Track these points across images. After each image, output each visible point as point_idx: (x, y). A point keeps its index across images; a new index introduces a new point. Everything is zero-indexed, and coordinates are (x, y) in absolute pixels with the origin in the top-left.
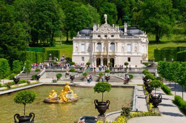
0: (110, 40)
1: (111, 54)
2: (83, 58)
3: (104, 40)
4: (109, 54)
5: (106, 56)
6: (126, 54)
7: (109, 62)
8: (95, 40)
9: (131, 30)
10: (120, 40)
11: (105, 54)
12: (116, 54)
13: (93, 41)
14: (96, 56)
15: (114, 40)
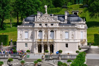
0: (50, 28)
1: (51, 41)
2: (26, 44)
3: (44, 28)
4: (48, 41)
5: (46, 42)
6: (64, 41)
7: (49, 48)
8: (36, 28)
9: (71, 18)
10: (58, 28)
11: (46, 41)
12: (55, 41)
13: (35, 29)
14: (38, 42)
15: (53, 28)
